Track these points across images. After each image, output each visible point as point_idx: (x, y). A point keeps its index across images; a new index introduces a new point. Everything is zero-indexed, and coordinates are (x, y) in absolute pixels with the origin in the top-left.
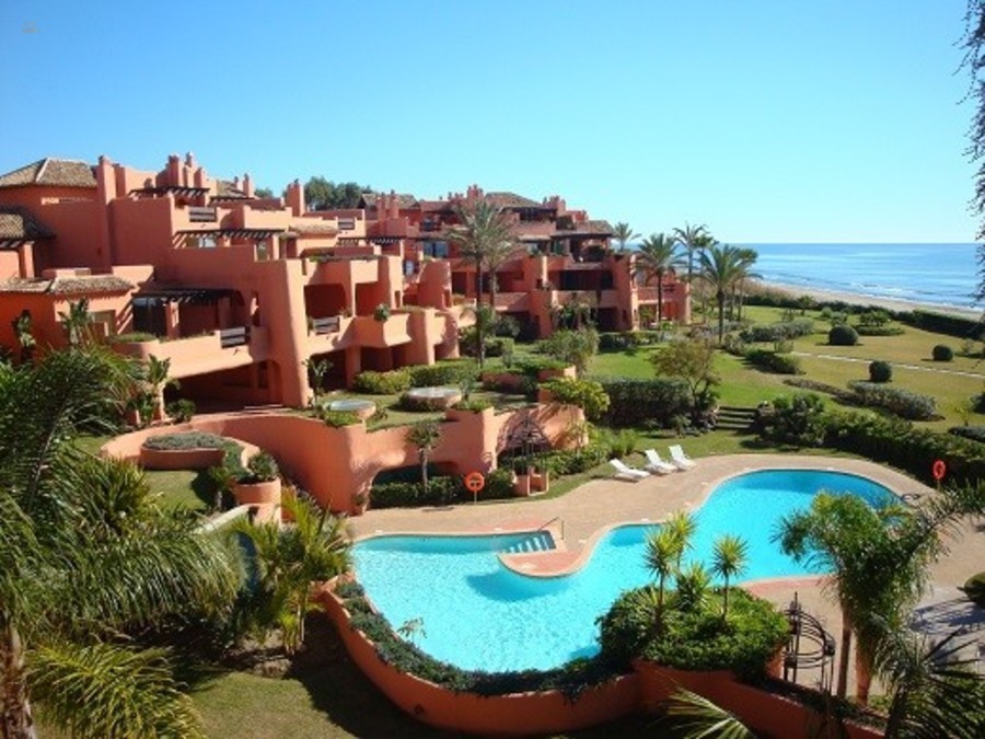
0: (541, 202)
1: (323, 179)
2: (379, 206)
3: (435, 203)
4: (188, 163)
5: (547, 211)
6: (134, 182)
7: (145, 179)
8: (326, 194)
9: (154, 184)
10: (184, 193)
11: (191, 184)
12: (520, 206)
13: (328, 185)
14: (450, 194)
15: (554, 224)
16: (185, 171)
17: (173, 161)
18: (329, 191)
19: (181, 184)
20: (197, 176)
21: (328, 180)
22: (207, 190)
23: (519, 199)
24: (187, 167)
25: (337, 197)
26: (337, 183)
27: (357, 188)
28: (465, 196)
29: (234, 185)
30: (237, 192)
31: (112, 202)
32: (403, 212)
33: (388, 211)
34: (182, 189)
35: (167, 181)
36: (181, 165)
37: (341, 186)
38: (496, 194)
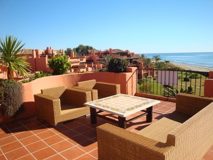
0: (125, 51)
1: (82, 45)
2: (91, 53)
3: (103, 52)
4: (50, 49)
5: (126, 53)
6: (40, 53)
7: (42, 52)
8: (82, 48)
9: (44, 53)
10: (49, 55)
11: (51, 53)
12: (120, 52)
13: (83, 46)
14: (106, 50)
15: (127, 56)
16: (50, 50)
17: (48, 48)
18: (83, 47)
19: (49, 53)
20: (52, 51)
21: (83, 45)
22: (54, 54)
23: (120, 50)
25: (85, 49)
26: (85, 46)
27: (89, 47)
28: (109, 50)
29: (60, 51)
30: (61, 53)
31: (35, 58)
32: (96, 54)
33: (93, 54)
34: (49, 54)
35: (47, 52)
36: (49, 49)
37: (86, 46)
38: (116, 49)
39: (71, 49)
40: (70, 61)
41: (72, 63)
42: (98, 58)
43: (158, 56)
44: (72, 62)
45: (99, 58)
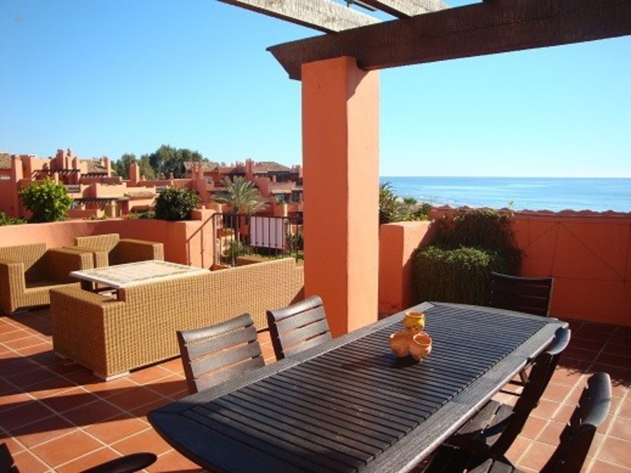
0: (290, 167)
1: (169, 146)
2: (193, 170)
3: (228, 168)
4: (69, 154)
5: (293, 174)
6: (36, 166)
7: (43, 164)
8: (170, 155)
9: (48, 165)
10: (65, 173)
11: (70, 168)
12: (278, 170)
13: (172, 149)
14: (237, 162)
15: (295, 183)
16: (66, 158)
17: (60, 153)
18: (172, 153)
19: (64, 167)
20: (74, 162)
21: (172, 146)
22: (79, 171)
23: (278, 166)
24: (68, 157)
25: (176, 158)
26: (178, 149)
27: (190, 152)
28: (245, 165)
29: (99, 163)
30: (101, 167)
31: (20, 181)
32: (206, 174)
33: (197, 173)
34: (64, 171)
35: (56, 164)
36: (65, 155)
37: (180, 150)
38: (265, 163)
39: (134, 156)
40: (127, 193)
41: (133, 199)
42: (213, 186)
43: (386, 184)
44: (132, 195)
45: (215, 186)
